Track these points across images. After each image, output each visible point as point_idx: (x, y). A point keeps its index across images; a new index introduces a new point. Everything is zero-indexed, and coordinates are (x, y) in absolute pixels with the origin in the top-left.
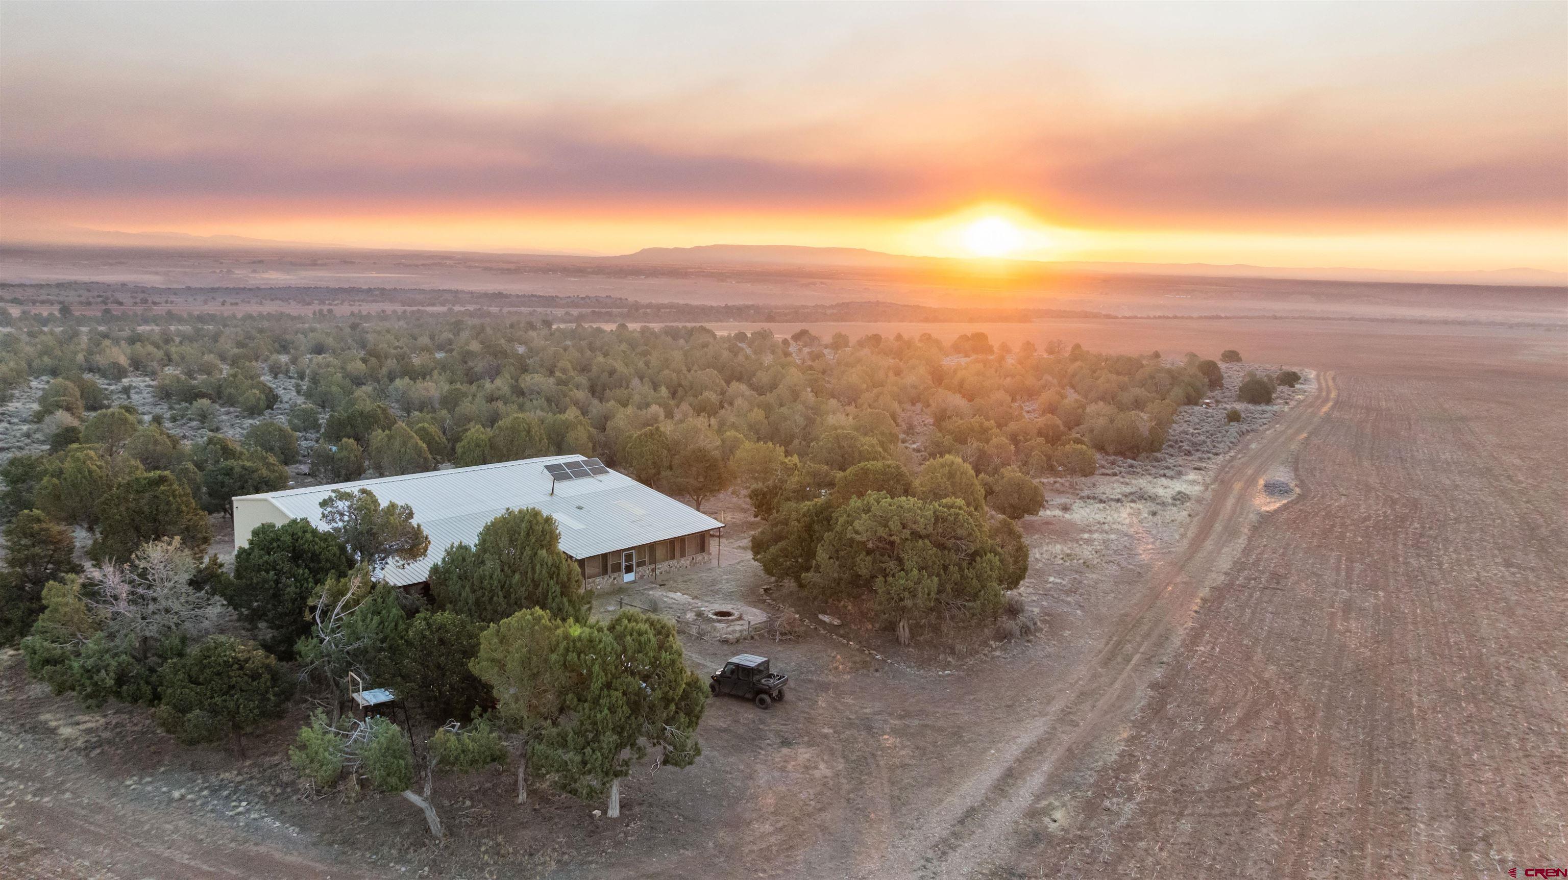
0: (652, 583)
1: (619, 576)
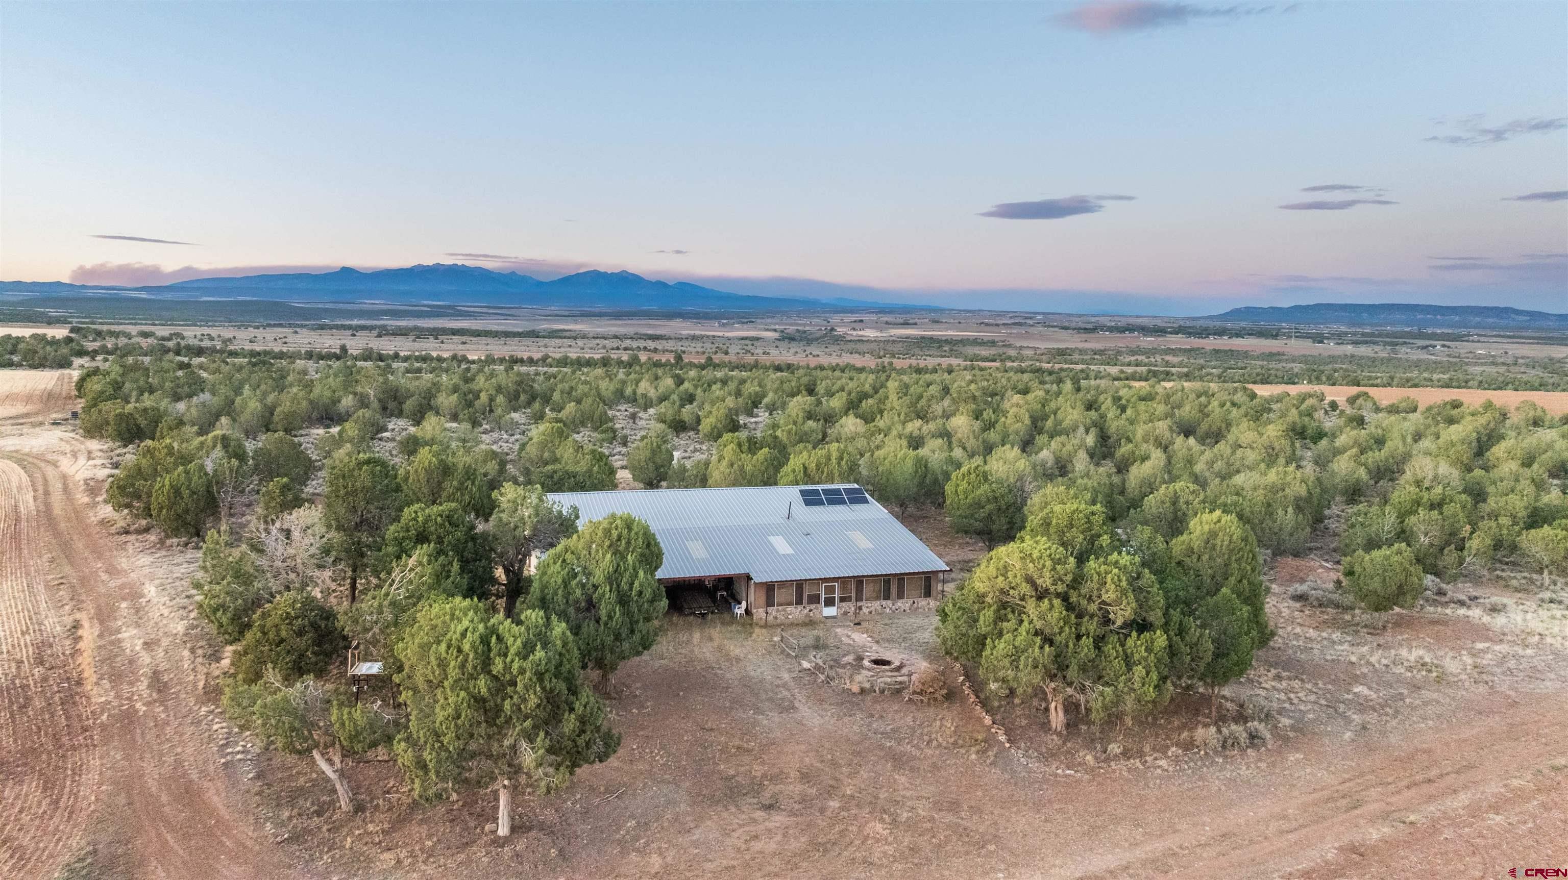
1: (817, 609)
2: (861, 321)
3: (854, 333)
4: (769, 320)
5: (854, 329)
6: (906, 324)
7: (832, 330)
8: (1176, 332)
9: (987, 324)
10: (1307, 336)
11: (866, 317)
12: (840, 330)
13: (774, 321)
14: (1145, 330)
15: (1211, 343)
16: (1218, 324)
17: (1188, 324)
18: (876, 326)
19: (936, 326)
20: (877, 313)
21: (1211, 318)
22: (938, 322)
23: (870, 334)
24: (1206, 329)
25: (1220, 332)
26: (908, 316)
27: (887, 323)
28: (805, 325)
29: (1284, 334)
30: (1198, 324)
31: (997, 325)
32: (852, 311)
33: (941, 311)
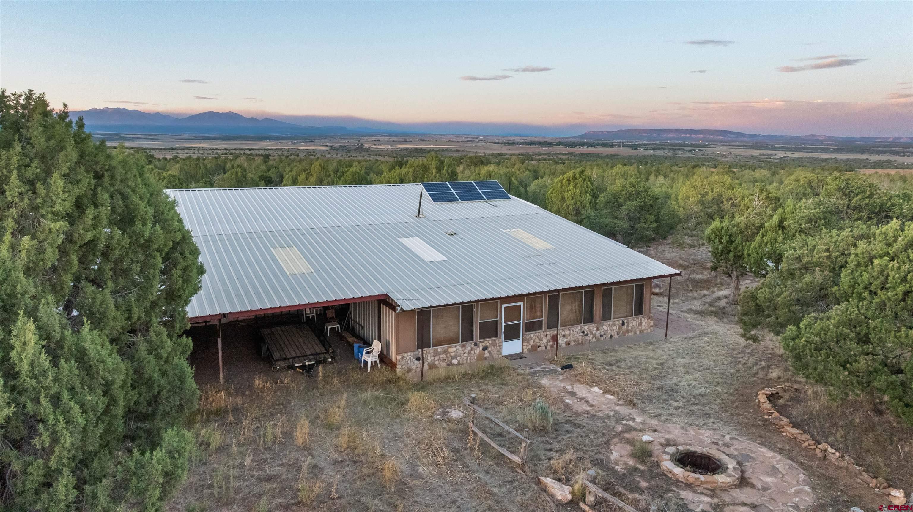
0: (551, 362)
1: (494, 345)
2: (379, 140)
3: (375, 147)
4: (323, 140)
5: (375, 145)
6: (405, 142)
7: (362, 145)
8: (559, 144)
9: (452, 142)
10: (628, 146)
11: (381, 139)
12: (366, 145)
13: (326, 141)
14: (541, 144)
15: (578, 150)
16: (579, 140)
17: (563, 140)
18: (388, 143)
19: (423, 143)
20: (387, 136)
21: (575, 137)
22: (424, 140)
23: (385, 147)
24: (574, 143)
25: (582, 144)
26: (406, 138)
27: (394, 141)
28: (345, 143)
29: (616, 145)
30: (569, 140)
31: (458, 142)
32: (372, 135)
33: (425, 134)
